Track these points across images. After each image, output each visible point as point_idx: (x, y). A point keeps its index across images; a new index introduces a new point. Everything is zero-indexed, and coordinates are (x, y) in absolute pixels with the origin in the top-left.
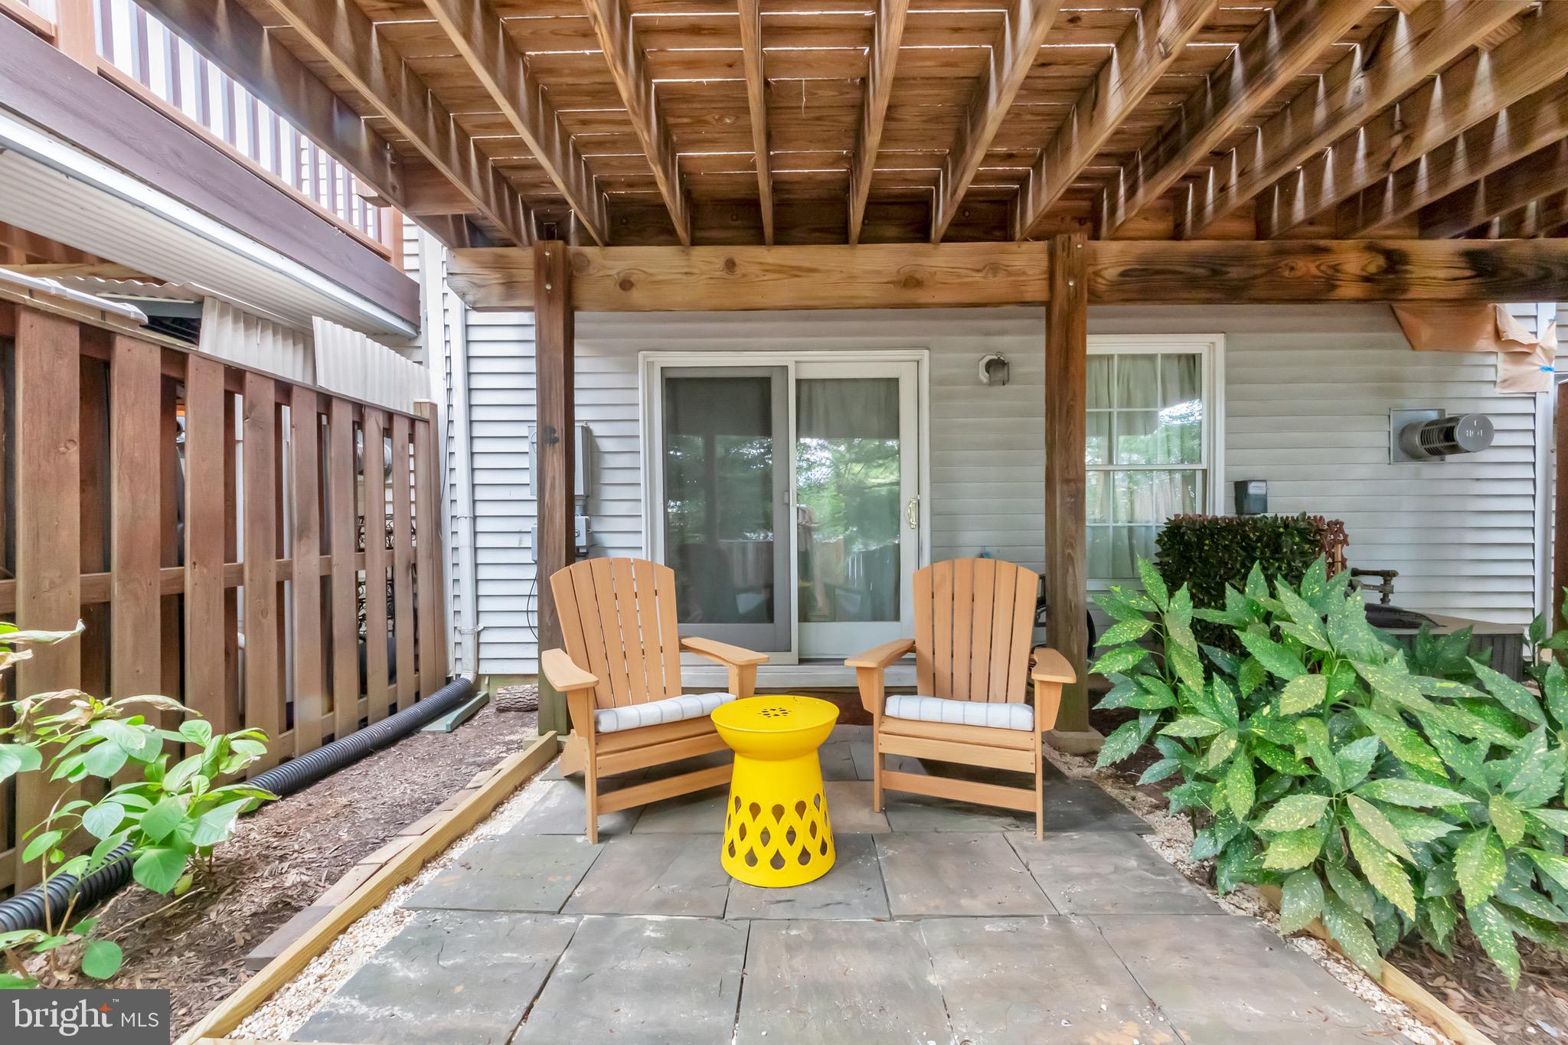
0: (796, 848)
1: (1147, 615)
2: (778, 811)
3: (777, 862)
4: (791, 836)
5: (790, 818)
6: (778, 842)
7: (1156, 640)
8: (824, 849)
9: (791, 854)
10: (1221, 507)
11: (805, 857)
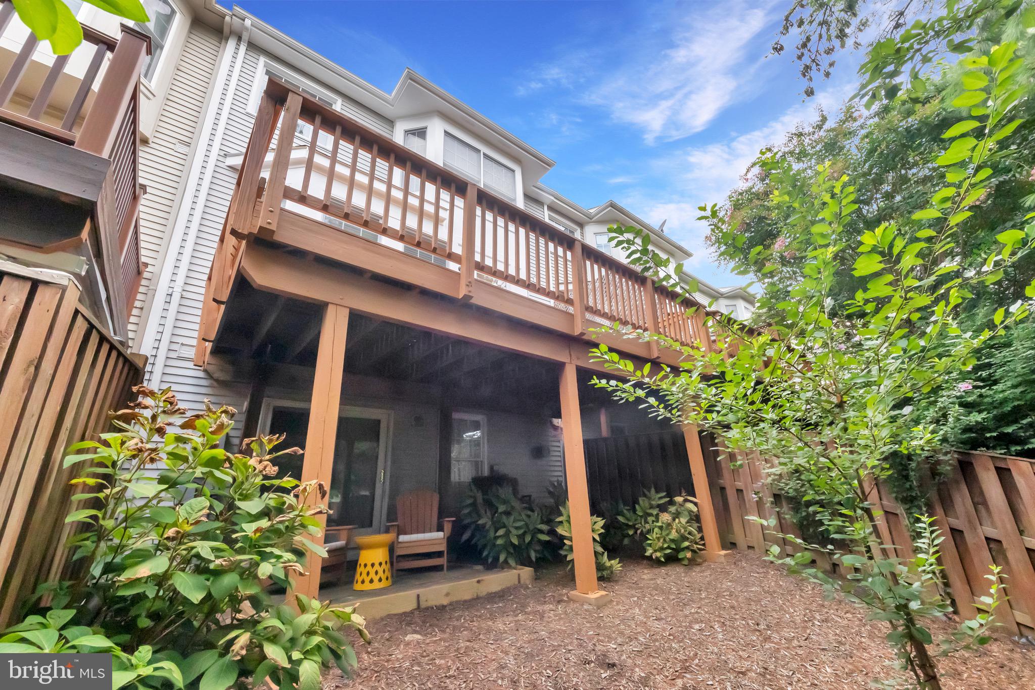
0: (378, 577)
1: (471, 497)
2: (373, 565)
3: (371, 581)
4: (376, 573)
5: (377, 567)
6: (372, 575)
7: (474, 505)
9: (376, 579)
10: (486, 473)
11: (380, 580)
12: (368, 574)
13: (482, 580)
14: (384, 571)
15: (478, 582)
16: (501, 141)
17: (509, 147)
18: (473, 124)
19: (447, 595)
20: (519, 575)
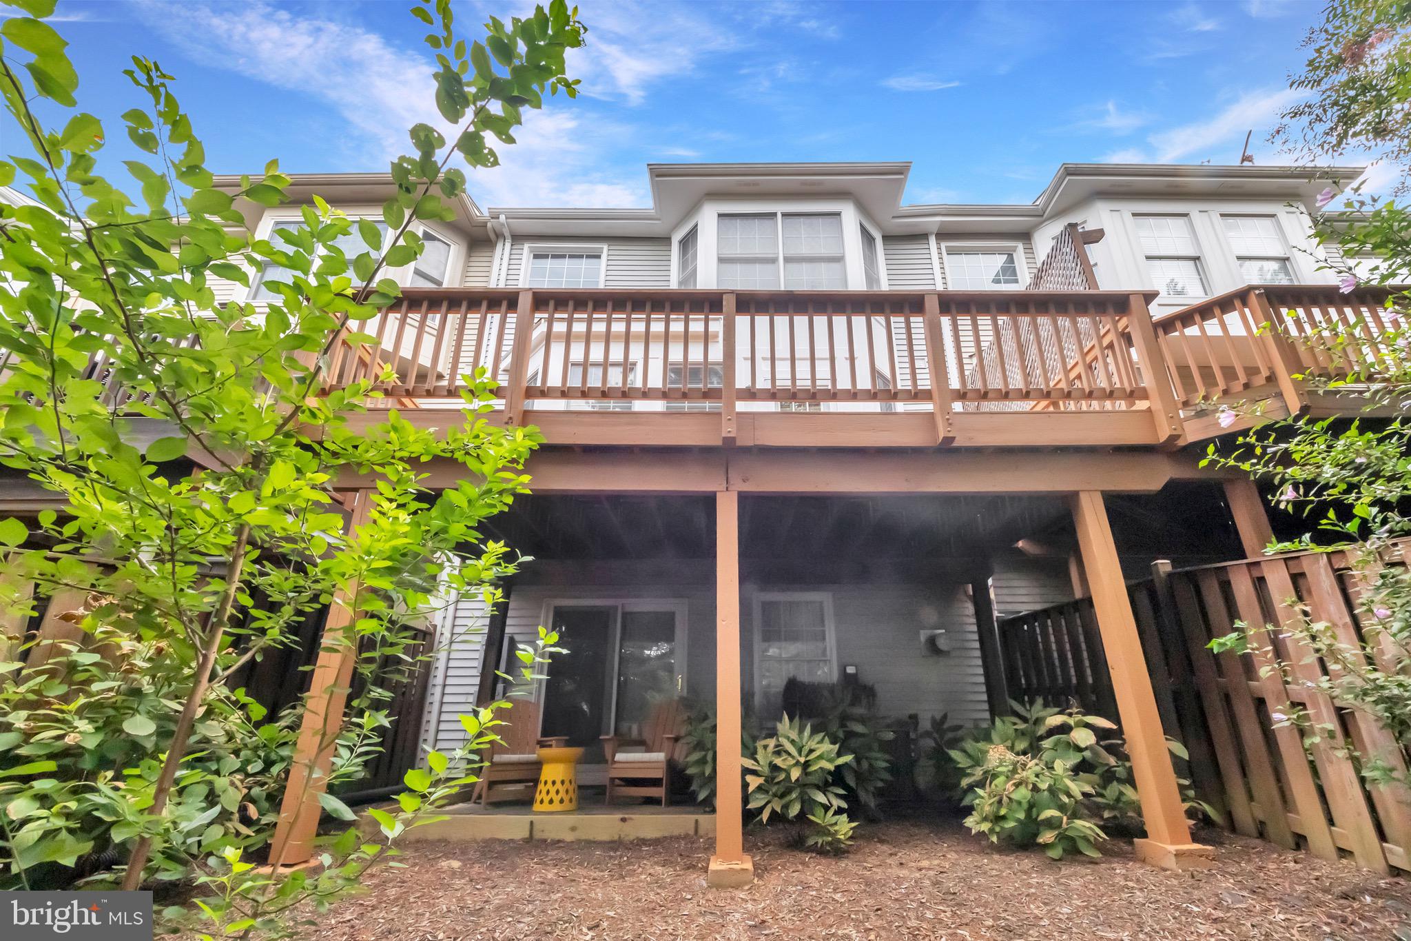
0: (568, 797)
2: (554, 783)
4: (558, 792)
5: (558, 785)
6: (553, 794)
8: (571, 800)
9: (556, 799)
10: (836, 678)
11: (562, 801)
12: (548, 792)
13: (631, 819)
14: (567, 791)
15: (623, 820)
16: (804, 183)
17: (820, 183)
18: (755, 184)
19: (573, 829)
20: (697, 821)
